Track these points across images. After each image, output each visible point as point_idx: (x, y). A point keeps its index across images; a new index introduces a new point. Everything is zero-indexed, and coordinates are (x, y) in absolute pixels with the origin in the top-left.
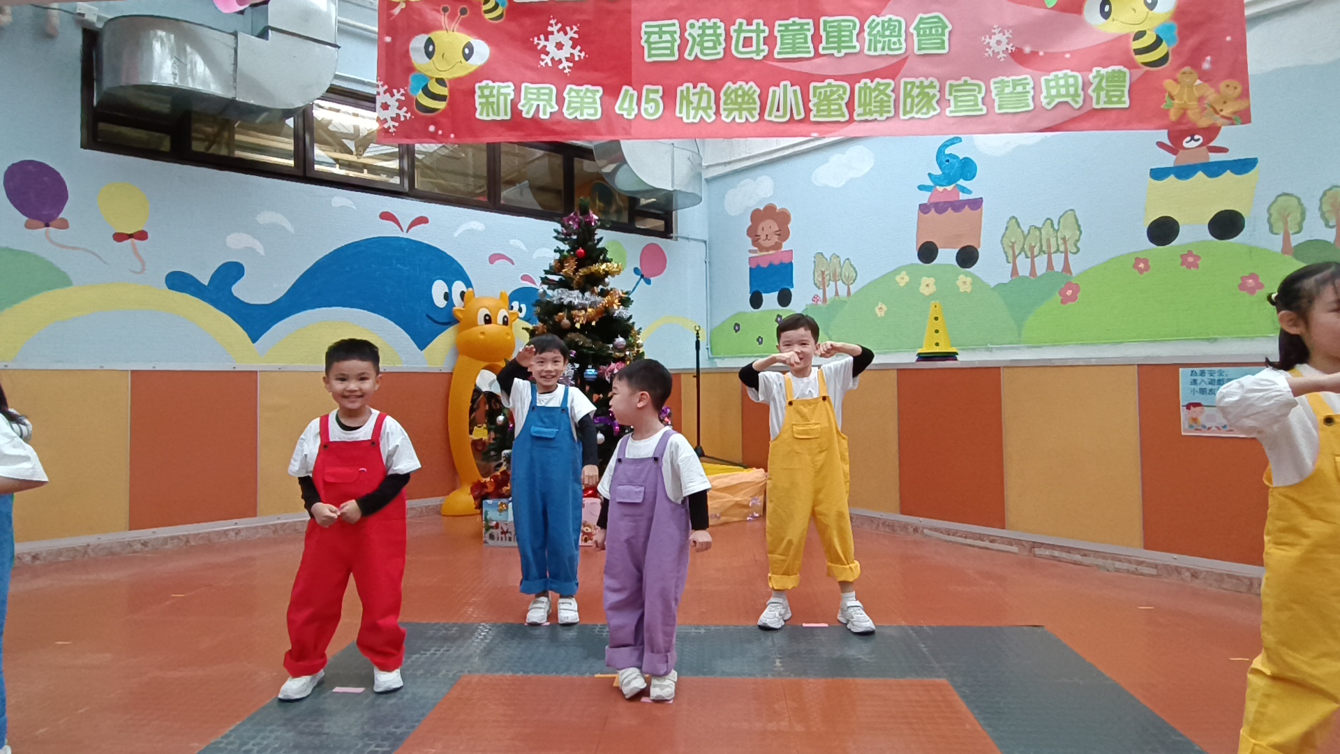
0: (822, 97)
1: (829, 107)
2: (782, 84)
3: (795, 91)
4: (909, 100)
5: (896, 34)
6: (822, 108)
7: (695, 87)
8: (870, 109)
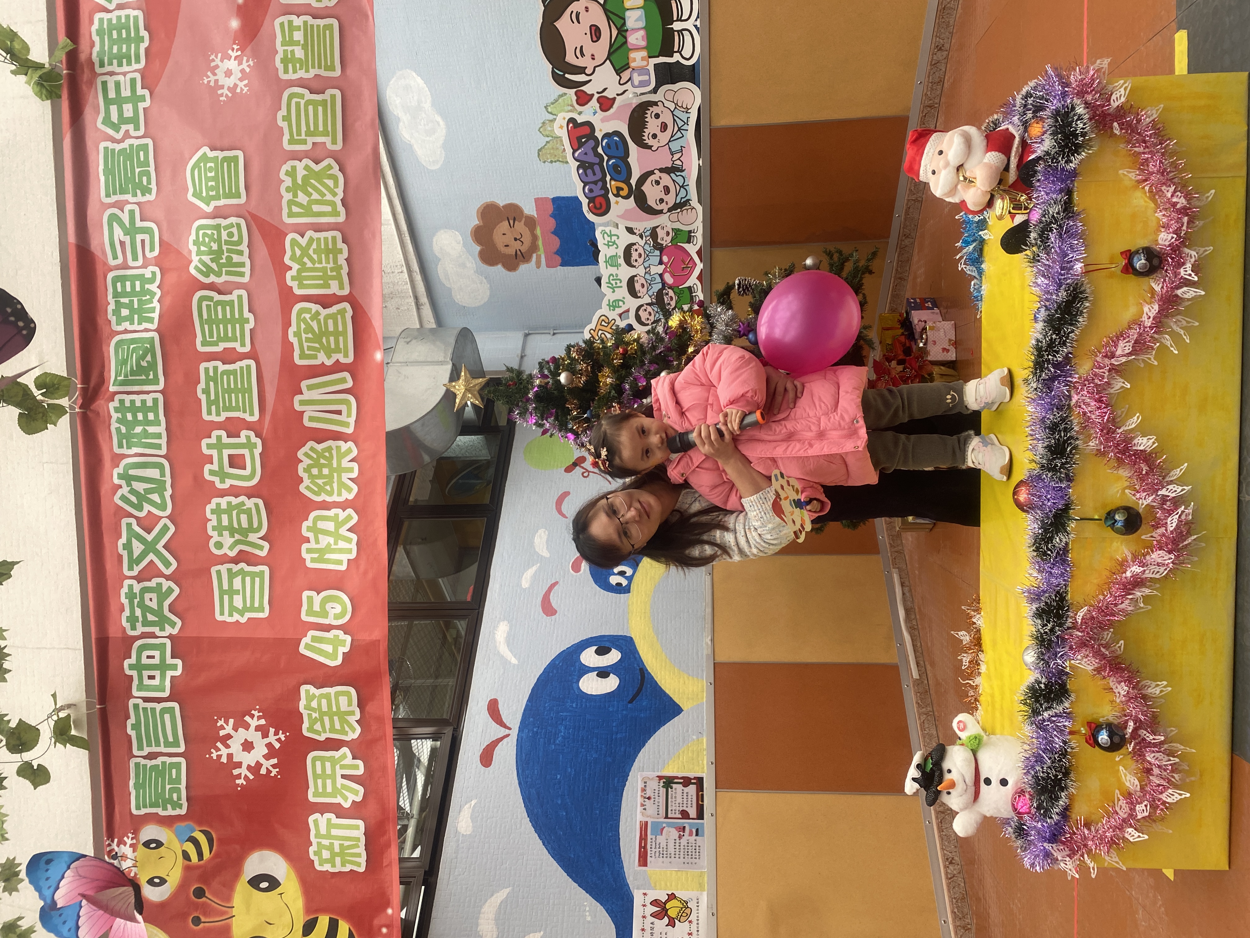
0: (317, 345)
1: (331, 334)
2: (298, 407)
3: (310, 388)
4: (316, 208)
5: (215, 232)
6: (333, 346)
7: (308, 540)
8: (332, 270)
